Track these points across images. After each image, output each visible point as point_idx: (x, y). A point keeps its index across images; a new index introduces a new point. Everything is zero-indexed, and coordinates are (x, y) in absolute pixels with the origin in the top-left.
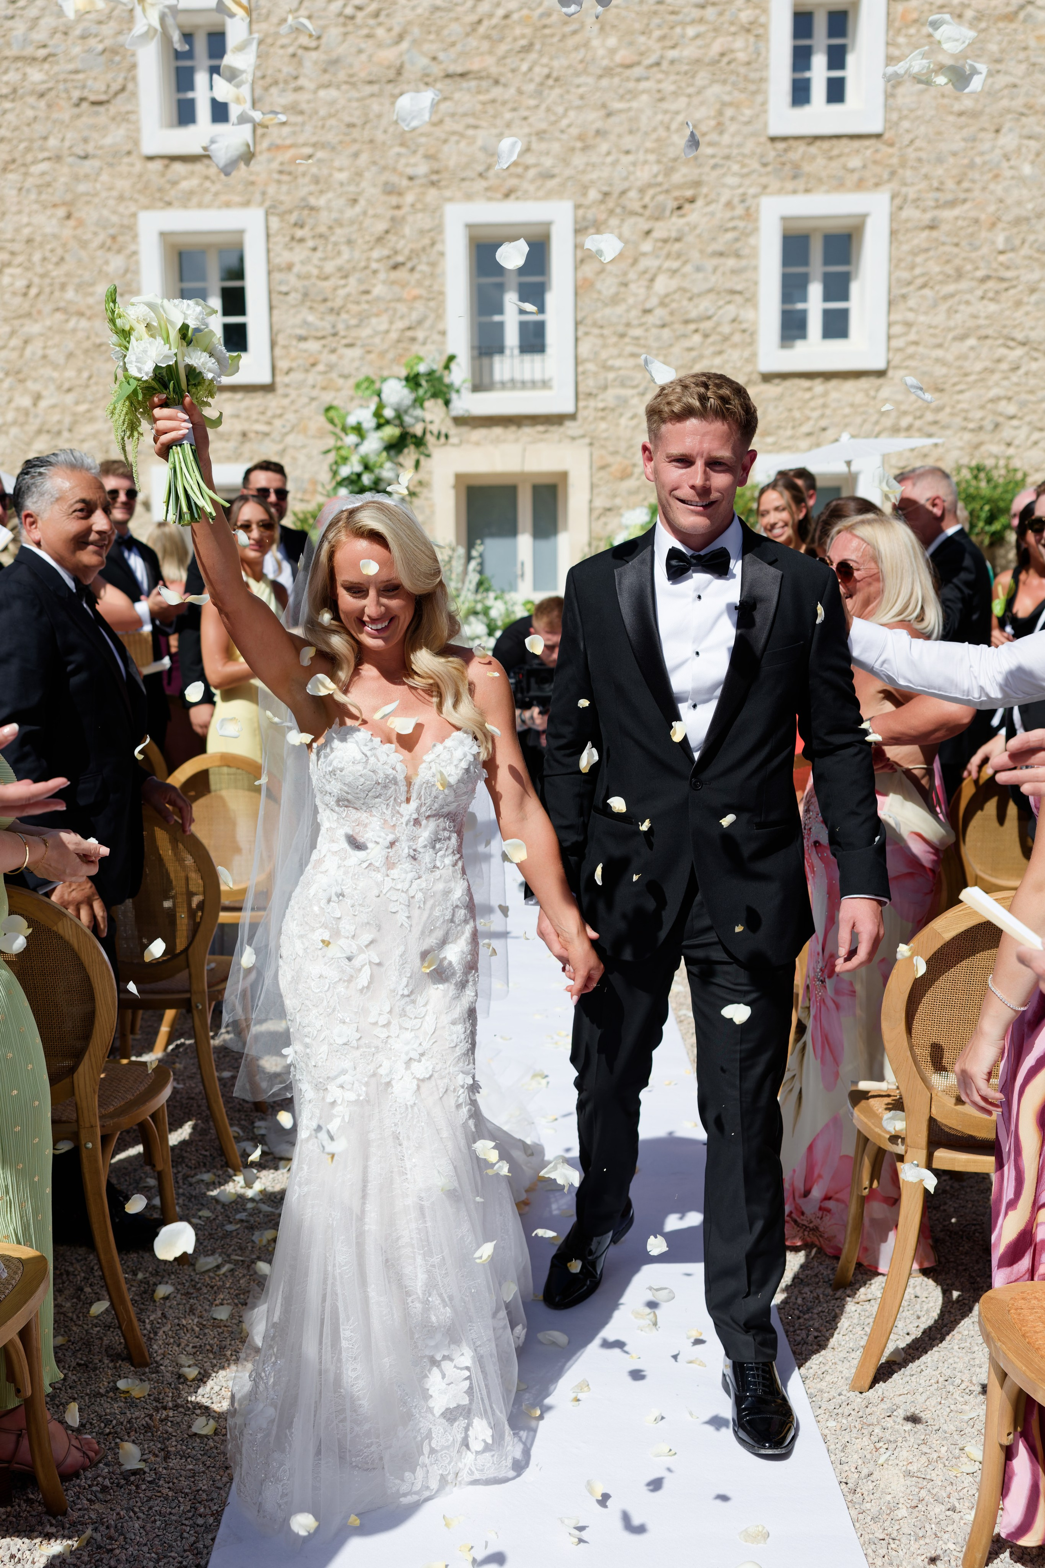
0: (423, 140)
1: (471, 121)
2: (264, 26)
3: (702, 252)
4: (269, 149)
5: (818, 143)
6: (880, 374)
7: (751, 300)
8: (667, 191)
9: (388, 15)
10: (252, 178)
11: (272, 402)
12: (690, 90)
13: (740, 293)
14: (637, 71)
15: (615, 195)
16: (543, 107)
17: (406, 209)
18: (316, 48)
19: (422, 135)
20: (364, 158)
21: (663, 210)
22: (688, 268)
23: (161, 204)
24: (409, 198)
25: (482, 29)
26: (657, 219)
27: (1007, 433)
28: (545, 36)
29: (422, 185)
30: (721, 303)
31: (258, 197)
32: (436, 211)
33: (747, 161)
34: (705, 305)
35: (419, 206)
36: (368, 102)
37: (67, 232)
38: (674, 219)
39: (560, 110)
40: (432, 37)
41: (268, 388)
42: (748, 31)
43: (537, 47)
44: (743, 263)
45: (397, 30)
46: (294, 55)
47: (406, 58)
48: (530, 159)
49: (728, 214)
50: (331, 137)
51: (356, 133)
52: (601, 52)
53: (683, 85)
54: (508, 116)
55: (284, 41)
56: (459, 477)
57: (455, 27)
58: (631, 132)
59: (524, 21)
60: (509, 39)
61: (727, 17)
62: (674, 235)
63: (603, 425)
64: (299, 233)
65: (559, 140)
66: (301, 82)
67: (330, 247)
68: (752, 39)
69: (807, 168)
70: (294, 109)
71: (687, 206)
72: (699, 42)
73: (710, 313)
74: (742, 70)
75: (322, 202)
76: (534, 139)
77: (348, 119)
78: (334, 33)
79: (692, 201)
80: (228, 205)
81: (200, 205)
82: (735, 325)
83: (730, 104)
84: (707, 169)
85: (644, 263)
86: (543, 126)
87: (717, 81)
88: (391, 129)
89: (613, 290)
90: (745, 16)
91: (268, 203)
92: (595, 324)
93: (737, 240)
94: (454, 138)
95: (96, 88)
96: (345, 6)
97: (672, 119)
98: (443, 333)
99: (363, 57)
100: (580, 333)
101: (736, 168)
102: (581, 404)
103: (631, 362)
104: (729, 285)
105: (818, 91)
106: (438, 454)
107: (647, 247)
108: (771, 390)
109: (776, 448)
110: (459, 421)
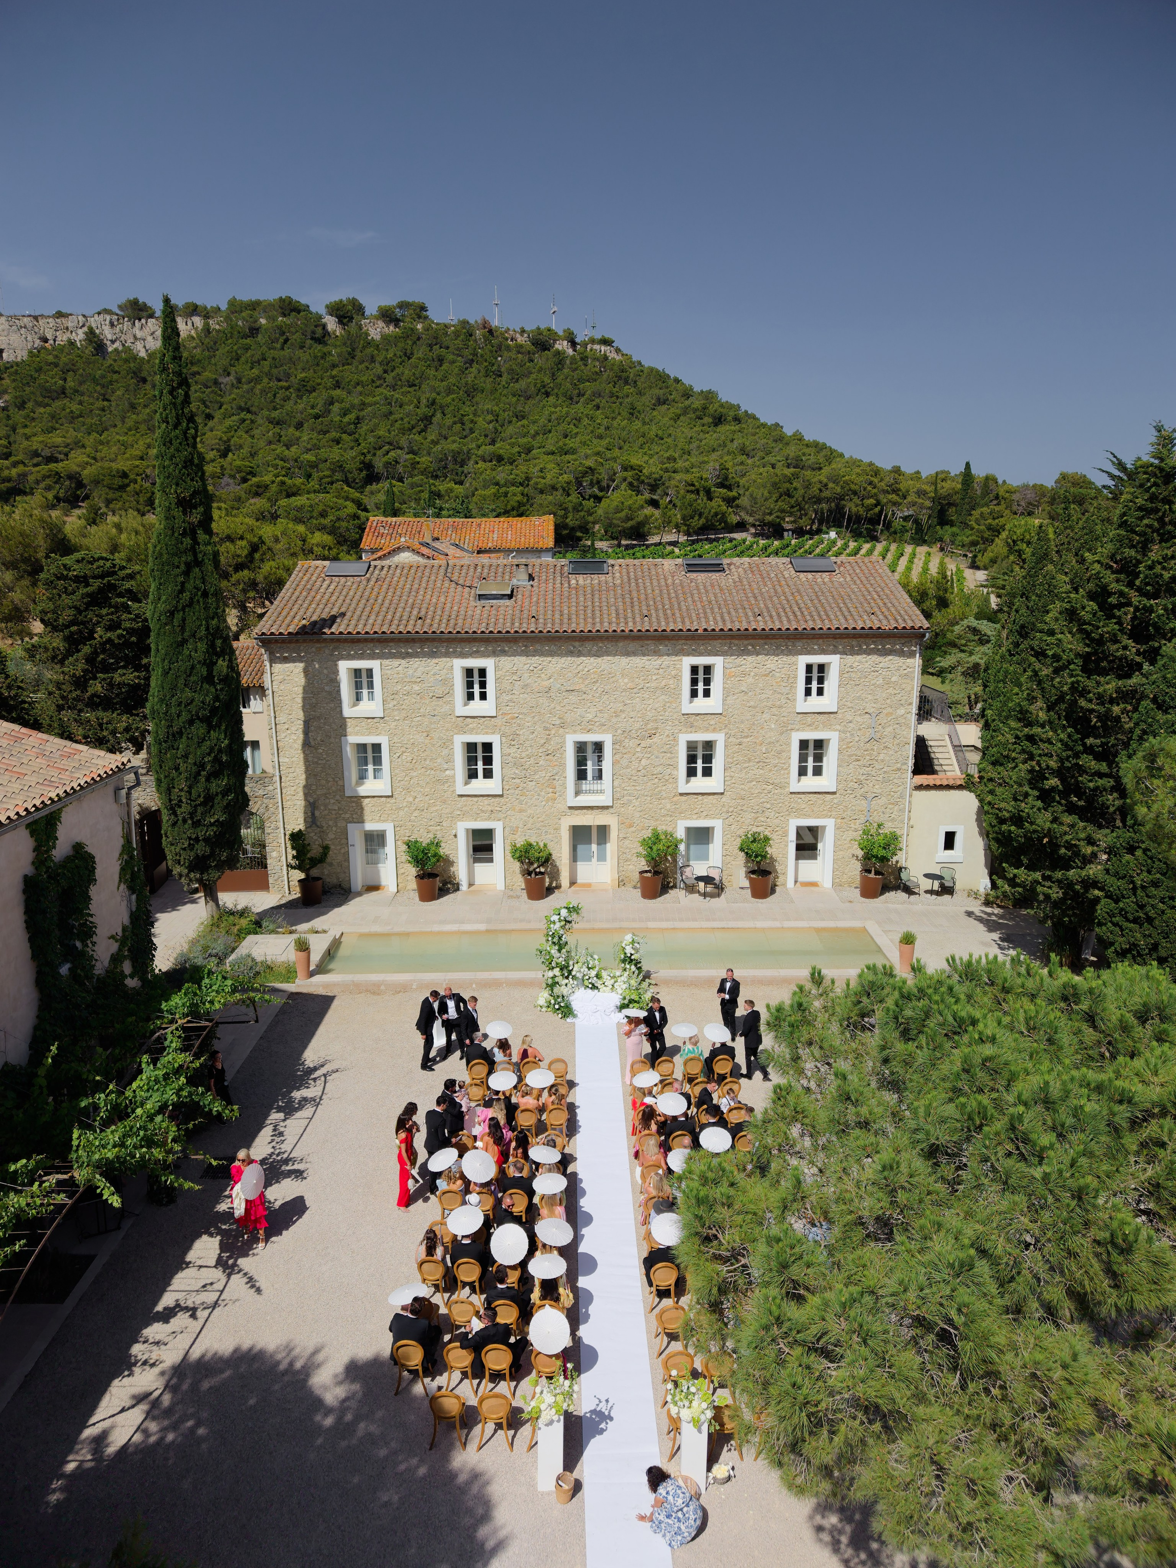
0: (558, 712)
1: (575, 706)
2: (502, 672)
3: (658, 751)
4: (501, 714)
5: (700, 715)
6: (722, 794)
7: (676, 768)
8: (646, 731)
9: (544, 671)
10: (496, 724)
11: (502, 800)
12: (654, 697)
13: (671, 765)
14: (635, 691)
15: (628, 732)
16: (601, 702)
17: (552, 736)
18: (519, 681)
19: (557, 709)
20: (536, 719)
21: (645, 737)
22: (653, 757)
23: (462, 733)
24: (553, 732)
25: (579, 676)
26: (642, 740)
27: (767, 814)
28: (602, 678)
29: (557, 728)
30: (665, 769)
31: (497, 730)
32: (563, 737)
33: (674, 721)
34: (659, 769)
35: (556, 735)
36: (537, 698)
37: (427, 741)
38: (648, 740)
39: (607, 703)
40: (562, 677)
41: (501, 796)
42: (675, 677)
43: (600, 681)
44: (672, 755)
45: (548, 674)
46: (511, 682)
47: (551, 685)
48: (596, 719)
49: (667, 739)
50: (524, 711)
51: (534, 709)
52: (622, 684)
53: (652, 695)
54: (589, 704)
55: (508, 677)
56: (570, 826)
58: (633, 711)
59: (594, 673)
60: (589, 678)
61: (667, 672)
62: (648, 745)
63: (623, 810)
64: (514, 743)
65: (607, 713)
66: (513, 691)
67: (523, 747)
68: (676, 680)
69: (696, 724)
70: (511, 701)
71: (653, 736)
72: (657, 681)
73: (661, 772)
74: (673, 690)
75: (520, 732)
76: (598, 712)
77: (530, 705)
78: (526, 676)
79: (655, 734)
80: (487, 733)
81: (477, 733)
82: (669, 776)
83: (669, 702)
84: (660, 724)
85: (637, 755)
86: (602, 708)
87: (663, 694)
88: (546, 709)
89: (626, 763)
90: (674, 673)
91: (502, 732)
92: (620, 774)
93: (669, 748)
94: (570, 712)
95: (439, 693)
96: (530, 667)
97: (647, 706)
98: (565, 778)
99: (536, 684)
100: (615, 774)
101: (670, 723)
102: (615, 803)
103: (633, 788)
104: (667, 763)
105: (701, 693)
106: (563, 819)
107: (639, 749)
108: (684, 798)
109: (686, 818)
110: (571, 808)
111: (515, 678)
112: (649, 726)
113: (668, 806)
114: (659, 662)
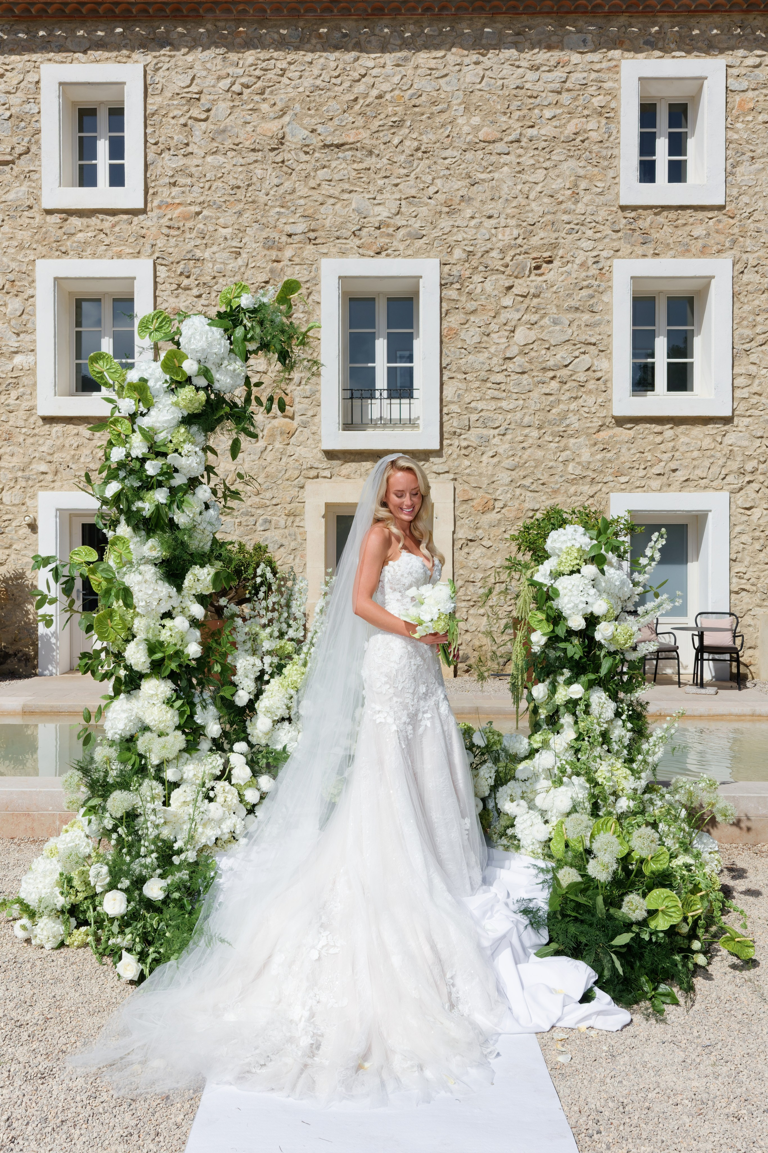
0: (302, 202)
1: (346, 186)
2: (158, 99)
3: (557, 306)
4: (159, 207)
5: (665, 213)
6: (726, 420)
7: (604, 351)
8: (526, 253)
9: (272, 92)
10: (144, 231)
12: (547, 164)
13: (594, 344)
14: (500, 147)
15: (480, 254)
16: (413, 175)
17: (286, 262)
18: (205, 120)
19: (301, 197)
20: (246, 218)
21: (523, 269)
22: (546, 321)
23: (58, 253)
24: (288, 253)
25: (357, 107)
26: (516, 277)
28: (415, 114)
29: (300, 242)
30: (577, 353)
31: (148, 249)
32: (312, 264)
33: (600, 228)
34: (562, 355)
35: (297, 260)
36: (252, 167)
38: (533, 277)
39: (428, 179)
40: (312, 112)
42: (600, 114)
43: (408, 123)
44: (598, 317)
45: (280, 105)
46: (185, 125)
47: (287, 130)
48: (399, 221)
49: (584, 274)
50: (216, 197)
51: (240, 194)
52: (466, 129)
53: (542, 160)
54: (380, 182)
55: (176, 112)
56: (328, 506)
57: (333, 104)
58: (492, 199)
59: (396, 101)
60: (382, 116)
61: (581, 101)
62: (532, 291)
63: (467, 463)
64: (186, 282)
65: (427, 204)
66: (189, 149)
67: (214, 294)
68: (604, 121)
69: (655, 235)
70: (183, 171)
71: (545, 265)
72: (555, 123)
73: (566, 363)
74: (595, 148)
75: (207, 255)
76: (403, 202)
77: (233, 182)
78: (222, 107)
79: (550, 262)
80: (119, 256)
81: (94, 255)
82: (589, 373)
83: (585, 177)
84: (563, 234)
85: (504, 316)
86: (413, 192)
87: (572, 156)
88: (272, 192)
89: (476, 339)
90: (597, 102)
91: (157, 255)
92: (458, 370)
93: (592, 297)
94: (332, 201)
95: (2, 150)
96: (233, 84)
97: (530, 188)
98: (319, 375)
99: (249, 128)
100: (445, 378)
101: (590, 233)
102: (445, 442)
103: (493, 405)
104: (583, 338)
105: (662, 170)
106: (310, 485)
107: (507, 301)
108: (623, 433)
109: (629, 487)
110: (331, 455)
111: (195, 112)
112: (535, 241)
113: (585, 455)
114: (559, 74)
